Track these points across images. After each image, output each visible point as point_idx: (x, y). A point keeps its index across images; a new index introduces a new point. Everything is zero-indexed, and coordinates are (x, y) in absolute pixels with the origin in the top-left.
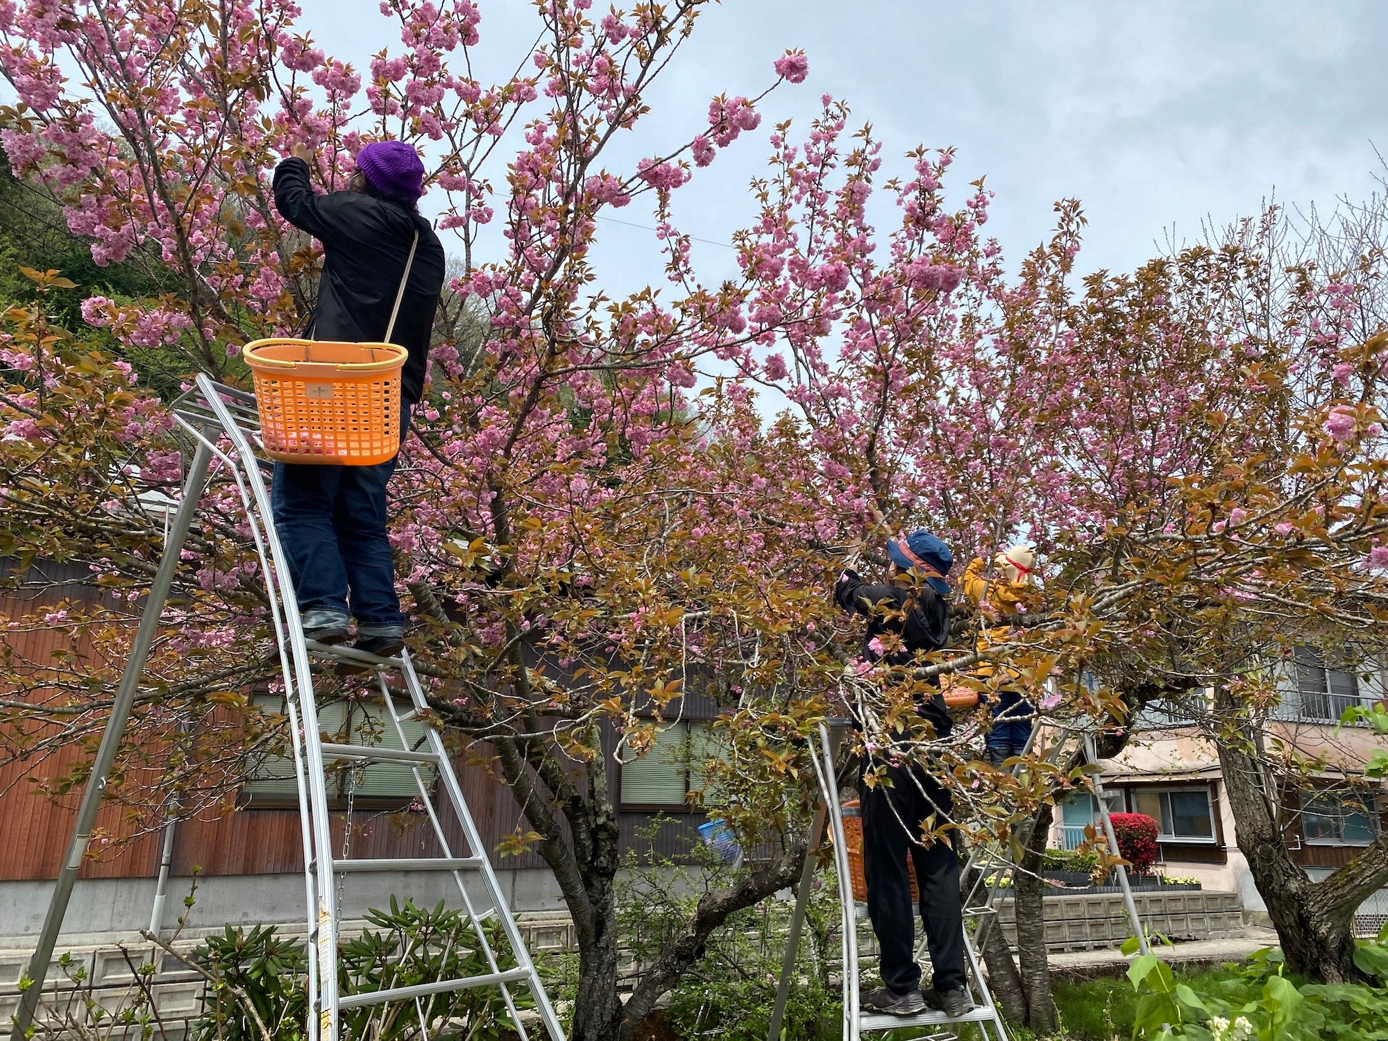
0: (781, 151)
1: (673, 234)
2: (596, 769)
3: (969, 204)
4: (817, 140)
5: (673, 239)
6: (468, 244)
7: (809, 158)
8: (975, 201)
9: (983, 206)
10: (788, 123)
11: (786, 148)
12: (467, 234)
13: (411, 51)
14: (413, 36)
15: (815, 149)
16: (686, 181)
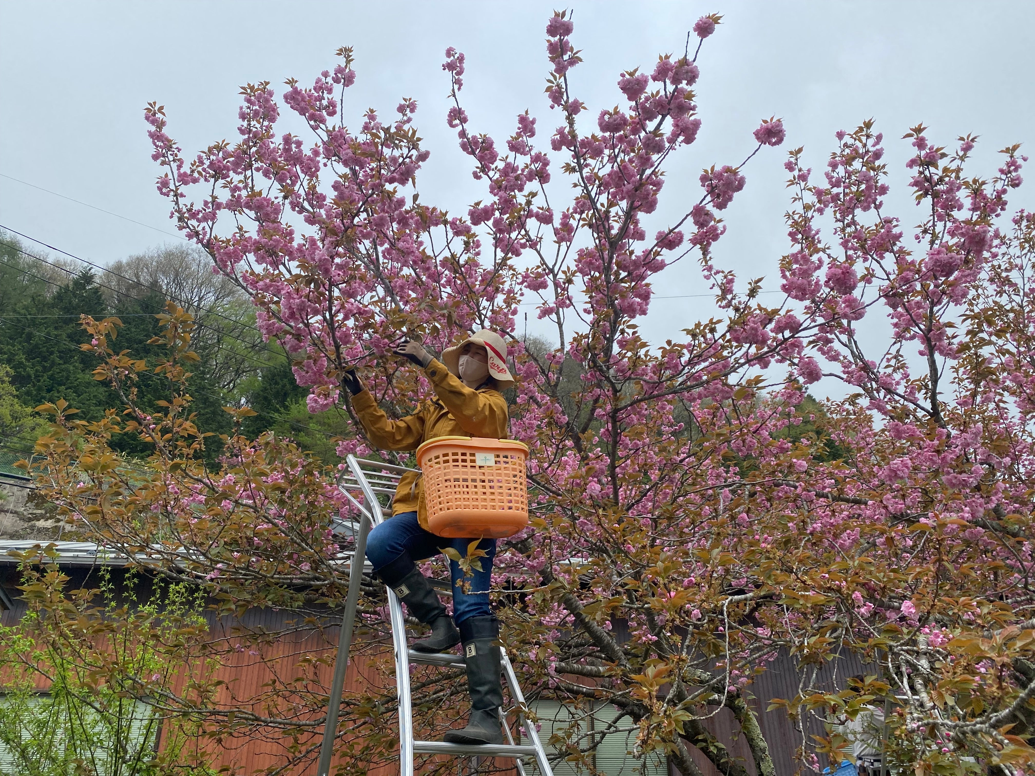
0: (796, 173)
1: (717, 272)
2: (760, 754)
3: (1002, 171)
4: (834, 166)
5: (720, 277)
6: (560, 325)
7: (831, 182)
8: (1005, 168)
9: (1016, 170)
10: (800, 150)
11: (800, 170)
12: (559, 318)
13: (496, 199)
14: (496, 187)
15: (835, 175)
16: (722, 233)
